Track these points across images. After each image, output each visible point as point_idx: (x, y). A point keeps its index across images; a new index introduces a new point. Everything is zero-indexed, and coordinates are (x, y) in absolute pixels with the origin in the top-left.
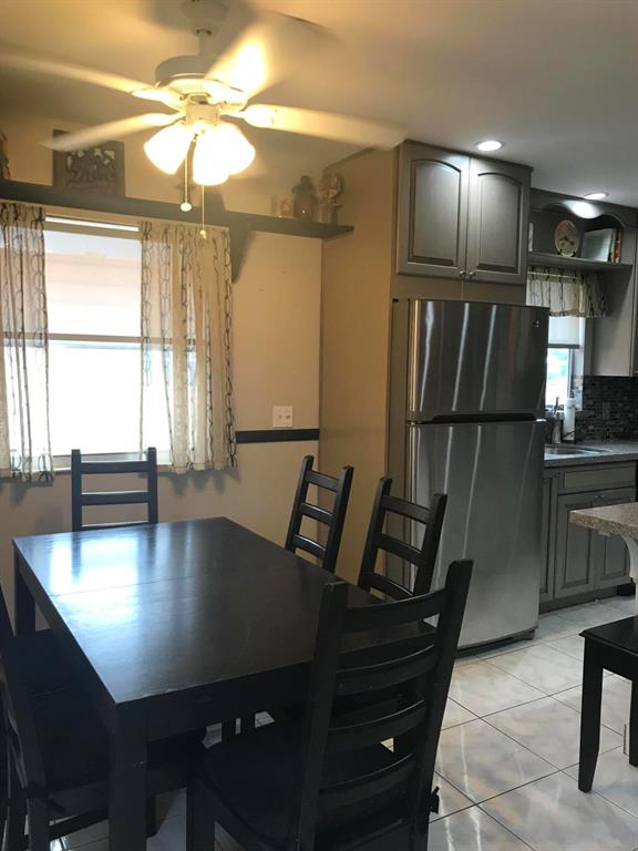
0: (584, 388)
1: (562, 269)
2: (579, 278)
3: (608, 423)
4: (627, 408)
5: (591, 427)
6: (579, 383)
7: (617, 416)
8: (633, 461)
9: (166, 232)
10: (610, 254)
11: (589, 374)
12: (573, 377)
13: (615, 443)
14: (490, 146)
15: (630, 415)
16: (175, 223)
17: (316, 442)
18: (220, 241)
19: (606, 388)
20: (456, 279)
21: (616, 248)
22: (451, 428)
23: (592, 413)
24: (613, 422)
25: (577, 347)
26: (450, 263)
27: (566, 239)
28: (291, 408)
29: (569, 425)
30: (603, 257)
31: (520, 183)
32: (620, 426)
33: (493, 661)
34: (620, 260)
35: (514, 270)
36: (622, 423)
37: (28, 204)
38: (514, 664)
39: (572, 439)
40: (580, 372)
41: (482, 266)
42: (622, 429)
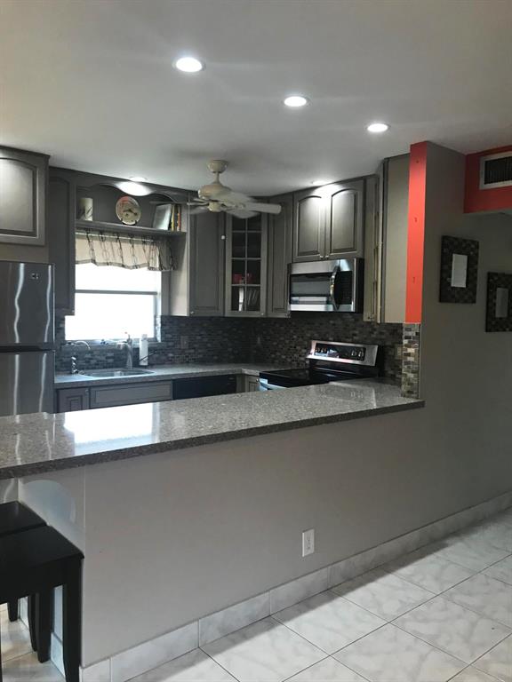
0: (162, 325)
1: (131, 234)
3: (187, 351)
4: (205, 340)
5: (171, 355)
6: (159, 320)
7: (196, 346)
10: (170, 224)
11: (167, 314)
12: (155, 317)
15: (209, 345)
19: (183, 325)
21: (176, 219)
23: (171, 344)
24: (192, 351)
25: (154, 293)
27: (130, 211)
29: (143, 354)
30: (165, 226)
31: (36, 167)
32: (200, 353)
34: (180, 229)
35: (33, 234)
36: (200, 351)
39: (146, 364)
40: (160, 314)
42: (201, 356)
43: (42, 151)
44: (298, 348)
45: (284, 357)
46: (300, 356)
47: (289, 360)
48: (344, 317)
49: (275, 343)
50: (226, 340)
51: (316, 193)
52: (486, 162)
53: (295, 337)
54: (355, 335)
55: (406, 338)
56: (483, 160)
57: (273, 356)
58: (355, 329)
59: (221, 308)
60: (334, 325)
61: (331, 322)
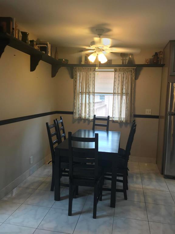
9: (120, 70)
16: (122, 68)
17: (158, 119)
18: (133, 71)
28: (151, 110)
37: (93, 68)
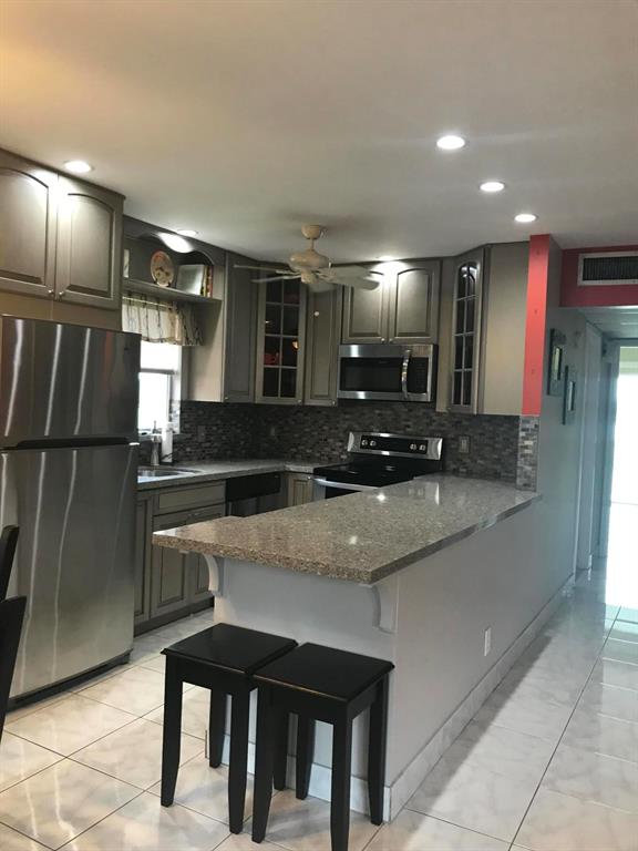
0: (182, 412)
2: (174, 308)
3: (203, 445)
4: (220, 431)
5: (188, 450)
6: (177, 407)
7: (212, 438)
8: (222, 480)
10: (202, 288)
11: (185, 398)
12: (171, 401)
13: (210, 464)
14: (79, 167)
15: (224, 438)
19: (201, 412)
20: (45, 298)
21: (207, 284)
22: (43, 454)
23: (189, 436)
24: (208, 444)
25: (169, 372)
26: (37, 280)
27: (161, 269)
29: (167, 448)
30: (196, 289)
31: (113, 210)
32: (215, 448)
33: (85, 693)
34: (212, 295)
35: (106, 294)
36: (216, 444)
38: (107, 692)
39: (170, 460)
40: (177, 397)
41: (72, 287)
42: (216, 451)
43: (122, 191)
44: (331, 440)
45: (308, 451)
46: (334, 450)
47: (318, 455)
48: (394, 407)
49: (296, 435)
50: (239, 431)
51: (377, 268)
52: (585, 260)
53: (325, 428)
54: (408, 426)
55: (523, 430)
56: (582, 257)
57: (294, 450)
58: (408, 420)
59: (251, 392)
60: (379, 415)
61: (377, 412)
